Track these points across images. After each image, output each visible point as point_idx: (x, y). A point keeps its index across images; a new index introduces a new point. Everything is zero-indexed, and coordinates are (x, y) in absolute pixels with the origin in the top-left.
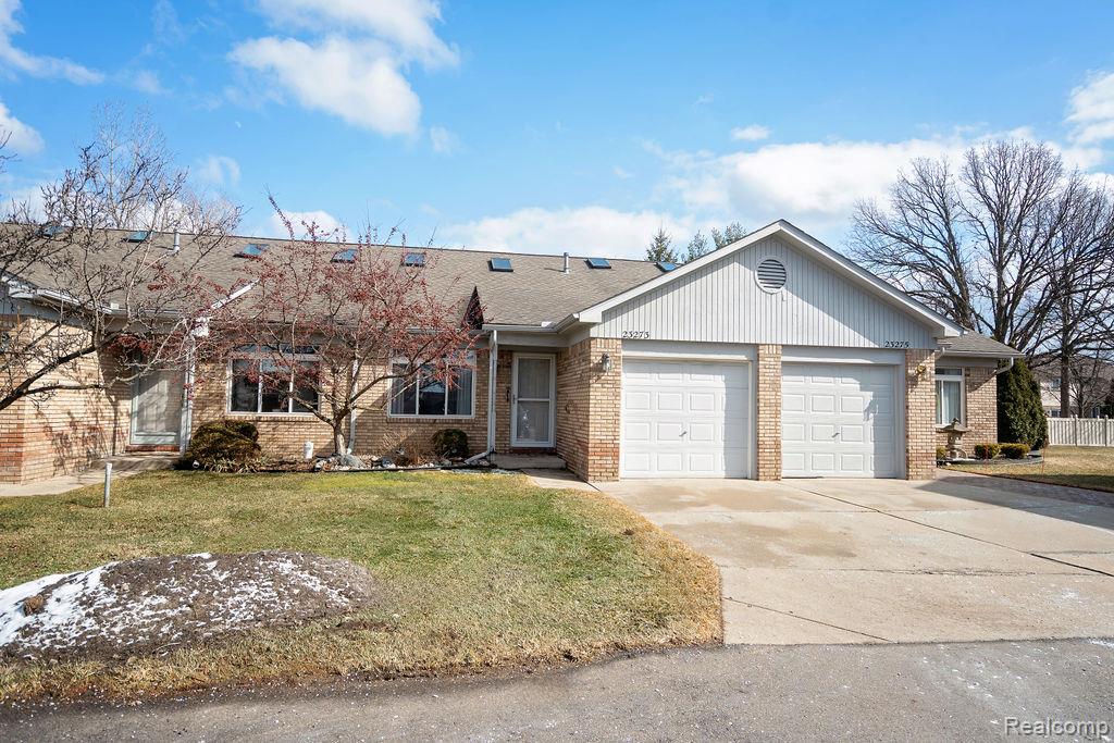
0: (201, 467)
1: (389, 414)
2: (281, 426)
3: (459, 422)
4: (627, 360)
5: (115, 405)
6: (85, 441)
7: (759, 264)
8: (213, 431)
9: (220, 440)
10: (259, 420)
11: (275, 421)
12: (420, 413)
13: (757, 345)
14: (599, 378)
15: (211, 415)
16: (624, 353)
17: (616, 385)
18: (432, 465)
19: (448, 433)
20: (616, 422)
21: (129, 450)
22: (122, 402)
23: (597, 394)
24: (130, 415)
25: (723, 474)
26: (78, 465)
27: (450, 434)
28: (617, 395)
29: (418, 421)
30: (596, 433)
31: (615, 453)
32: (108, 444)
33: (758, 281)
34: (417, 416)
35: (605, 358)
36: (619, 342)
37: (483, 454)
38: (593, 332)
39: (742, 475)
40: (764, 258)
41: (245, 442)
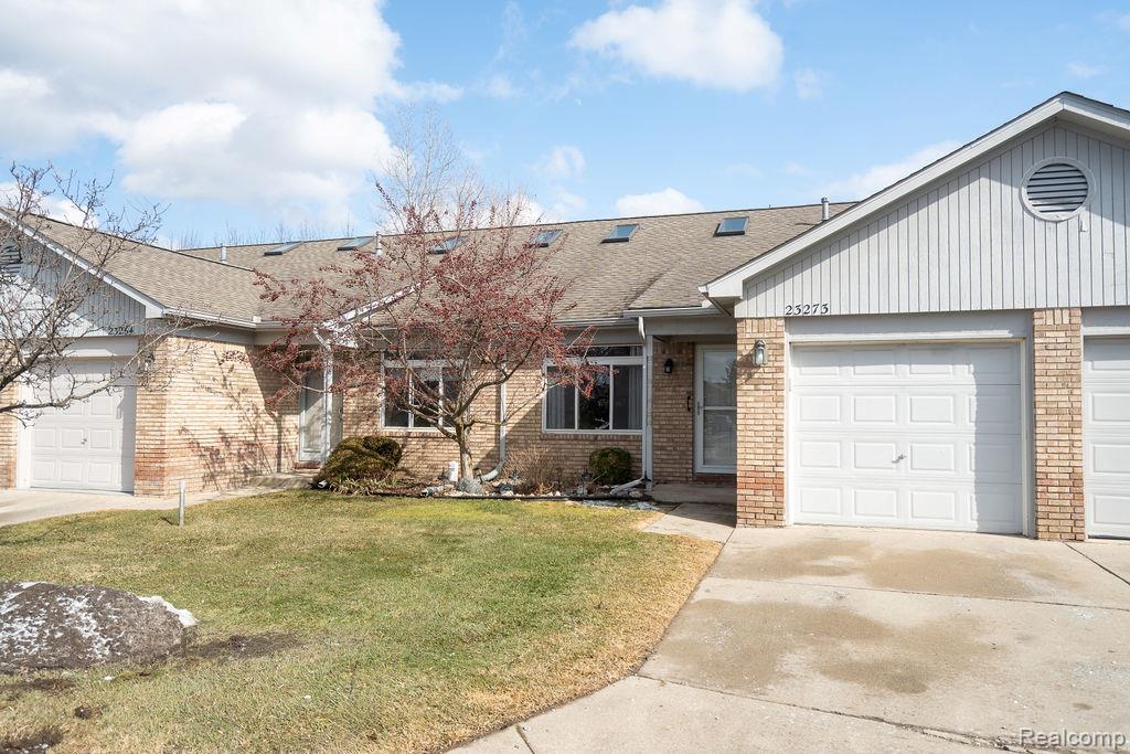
0: (327, 488)
1: (544, 429)
2: (431, 443)
3: (624, 439)
4: (795, 347)
5: (278, 421)
6: (241, 457)
7: (1029, 173)
8: (349, 448)
9: (350, 459)
10: (408, 436)
11: (424, 437)
12: (581, 427)
13: (1031, 311)
14: (750, 376)
15: (364, 430)
16: (788, 338)
17: (777, 385)
18: (558, 494)
19: (604, 454)
20: (778, 441)
21: (296, 466)
22: (288, 418)
23: (748, 399)
24: (299, 430)
25: (975, 526)
26: (234, 481)
27: (606, 455)
28: (779, 401)
29: (576, 438)
30: (748, 458)
31: (778, 486)
32: (272, 461)
33: (1029, 204)
34: (576, 431)
35: (757, 346)
36: (782, 322)
37: (637, 482)
38: (739, 311)
39: (1009, 527)
40: (1039, 164)
41: (373, 462)
